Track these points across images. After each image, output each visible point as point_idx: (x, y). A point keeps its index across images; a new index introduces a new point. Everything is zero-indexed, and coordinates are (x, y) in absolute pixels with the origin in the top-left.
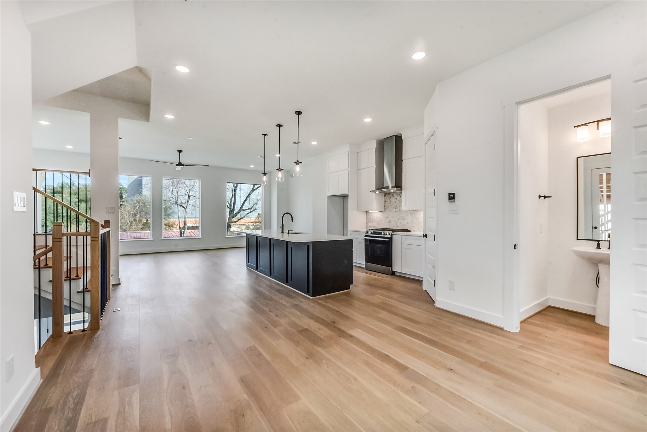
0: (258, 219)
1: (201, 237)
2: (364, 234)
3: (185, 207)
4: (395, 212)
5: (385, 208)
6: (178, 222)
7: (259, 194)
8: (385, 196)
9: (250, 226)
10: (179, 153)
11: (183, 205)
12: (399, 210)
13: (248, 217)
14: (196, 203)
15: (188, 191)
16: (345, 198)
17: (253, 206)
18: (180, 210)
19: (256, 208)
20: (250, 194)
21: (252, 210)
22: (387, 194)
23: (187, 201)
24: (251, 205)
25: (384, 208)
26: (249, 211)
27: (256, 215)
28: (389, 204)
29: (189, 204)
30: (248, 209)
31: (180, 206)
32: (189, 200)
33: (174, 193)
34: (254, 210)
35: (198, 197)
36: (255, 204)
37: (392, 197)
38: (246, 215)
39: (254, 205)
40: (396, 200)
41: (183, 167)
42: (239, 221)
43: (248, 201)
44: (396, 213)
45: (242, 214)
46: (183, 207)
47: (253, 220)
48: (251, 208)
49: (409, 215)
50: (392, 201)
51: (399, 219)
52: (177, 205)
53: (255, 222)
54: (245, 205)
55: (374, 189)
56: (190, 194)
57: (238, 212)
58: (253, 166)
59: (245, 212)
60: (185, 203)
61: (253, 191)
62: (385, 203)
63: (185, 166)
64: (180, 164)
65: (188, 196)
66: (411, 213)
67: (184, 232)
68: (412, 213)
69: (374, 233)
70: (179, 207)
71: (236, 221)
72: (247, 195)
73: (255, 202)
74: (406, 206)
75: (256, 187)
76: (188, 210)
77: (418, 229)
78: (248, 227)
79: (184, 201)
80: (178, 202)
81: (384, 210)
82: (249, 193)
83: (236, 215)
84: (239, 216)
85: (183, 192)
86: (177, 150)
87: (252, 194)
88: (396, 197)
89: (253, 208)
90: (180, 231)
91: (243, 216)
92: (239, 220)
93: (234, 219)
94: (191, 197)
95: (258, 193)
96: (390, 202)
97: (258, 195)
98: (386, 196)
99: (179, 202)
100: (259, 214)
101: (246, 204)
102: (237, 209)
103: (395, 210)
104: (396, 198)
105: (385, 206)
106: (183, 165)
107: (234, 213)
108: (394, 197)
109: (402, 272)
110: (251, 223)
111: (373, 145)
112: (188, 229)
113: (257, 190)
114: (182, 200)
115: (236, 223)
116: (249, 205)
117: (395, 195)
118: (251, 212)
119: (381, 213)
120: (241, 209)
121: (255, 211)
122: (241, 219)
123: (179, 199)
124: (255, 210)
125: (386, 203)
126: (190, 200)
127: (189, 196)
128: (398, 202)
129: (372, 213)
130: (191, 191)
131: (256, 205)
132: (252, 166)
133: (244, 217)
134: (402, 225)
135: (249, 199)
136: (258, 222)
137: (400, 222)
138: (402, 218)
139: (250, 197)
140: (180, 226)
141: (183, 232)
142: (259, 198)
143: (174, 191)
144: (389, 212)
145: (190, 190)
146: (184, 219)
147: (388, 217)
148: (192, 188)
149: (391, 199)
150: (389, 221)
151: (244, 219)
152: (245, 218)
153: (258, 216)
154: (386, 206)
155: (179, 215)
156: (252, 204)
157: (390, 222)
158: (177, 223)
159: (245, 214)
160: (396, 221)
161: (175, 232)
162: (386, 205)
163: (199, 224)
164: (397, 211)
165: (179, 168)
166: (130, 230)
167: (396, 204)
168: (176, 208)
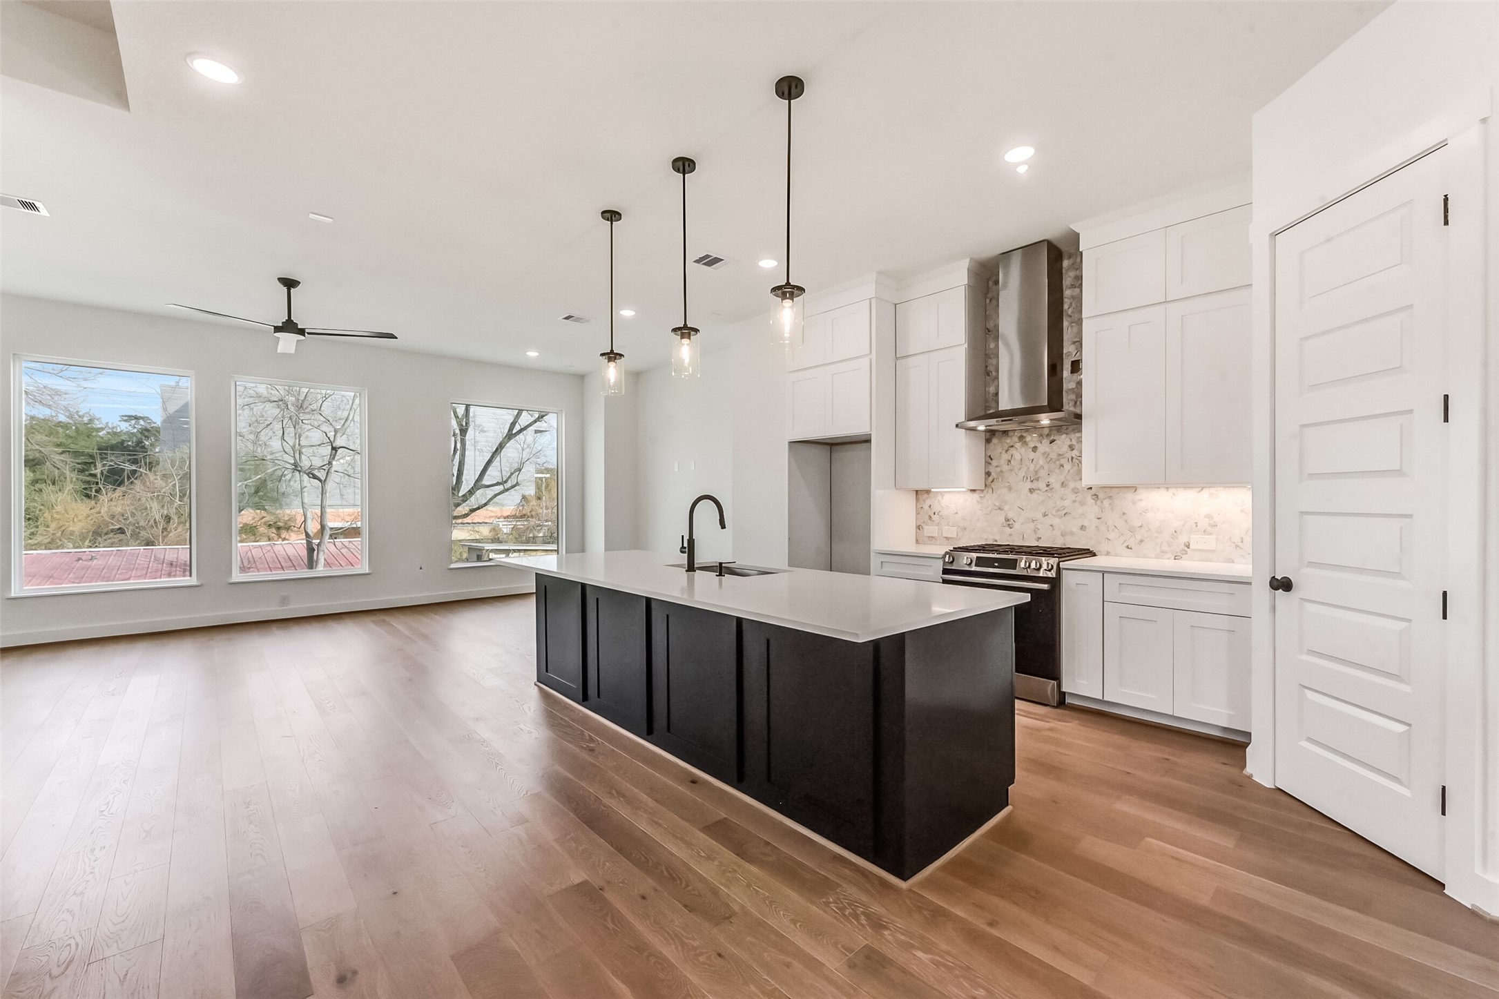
0: (521, 508)
1: (367, 572)
2: (939, 566)
3: (323, 479)
5: (990, 479)
6: (303, 519)
7: (525, 446)
8: (988, 441)
9: (501, 526)
10: (285, 289)
11: (316, 472)
12: (1048, 486)
13: (497, 503)
14: (353, 468)
15: (331, 435)
16: (834, 448)
17: (509, 477)
18: (308, 485)
19: (517, 483)
20: (501, 447)
21: (506, 485)
22: (997, 434)
23: (327, 462)
24: (504, 473)
25: (986, 479)
26: (500, 488)
27: (518, 499)
28: (1005, 468)
29: (333, 469)
30: (498, 484)
31: (308, 474)
32: (334, 458)
33: (290, 439)
34: (513, 487)
35: (359, 452)
36: (515, 472)
37: (1018, 445)
38: (491, 499)
39: (512, 474)
40: (1032, 455)
41: (302, 337)
42: (472, 514)
43: (496, 463)
44: (1035, 495)
45: (481, 496)
46: (315, 477)
47: (509, 509)
48: (506, 482)
49: (1090, 501)
50: (1017, 456)
51: (1045, 515)
52: (299, 471)
53: (515, 517)
54: (487, 473)
55: (963, 419)
56: (338, 443)
57: (471, 492)
58: (537, 354)
59: (489, 493)
60: (320, 468)
61: (510, 439)
62: (988, 463)
63: (309, 333)
64: (289, 326)
65: (330, 447)
67: (319, 545)
68: (1101, 495)
69: (980, 562)
70: (305, 477)
71: (466, 515)
72: (494, 449)
73: (516, 466)
74: (1096, 471)
75: (518, 429)
76: (330, 486)
77: (1128, 547)
78: (496, 529)
79: (317, 462)
80: (302, 465)
81: (986, 485)
82: (499, 442)
83: (465, 498)
84: (473, 501)
85: (316, 436)
86: (280, 279)
87: (507, 445)
88: (1032, 445)
89: (509, 481)
90: (309, 544)
91: (484, 502)
92: (473, 511)
93: (459, 508)
94: (340, 451)
95: (522, 444)
96: (1009, 461)
97: (523, 450)
98: (995, 441)
99: (305, 463)
100: (524, 497)
101: (490, 471)
102: (468, 485)
103: (1029, 485)
104: (1035, 449)
105: (988, 474)
106: (302, 332)
107: (460, 495)
108: (1025, 443)
109: (1105, 699)
110: (505, 518)
111: (959, 278)
112: (331, 536)
113: (521, 436)
114: (315, 457)
115: (466, 520)
116: (499, 474)
117: (1028, 438)
118: (507, 490)
119: (976, 496)
120: (478, 484)
121: (516, 488)
122: (478, 508)
123: (303, 457)
124: (515, 486)
125: (994, 463)
126: (337, 458)
127: (334, 449)
128: (1041, 462)
129: (939, 497)
130: (339, 435)
131: (517, 473)
132: (532, 354)
133: (486, 504)
134: (1057, 533)
135: (498, 458)
136: (522, 517)
138: (1058, 510)
139: (502, 454)
140: (309, 531)
141: (316, 547)
142: (524, 456)
143: (289, 434)
144: (1005, 491)
145: (336, 431)
146: (319, 512)
147: (1000, 509)
148: (344, 425)
149: (1012, 451)
151: (487, 510)
152: (488, 507)
153: (521, 501)
154: (993, 474)
155: (306, 501)
156: (507, 472)
157: (1009, 523)
158: (300, 519)
159: (490, 497)
160: (1033, 521)
161: (295, 544)
162: (991, 469)
163: (362, 521)
165: (288, 341)
166: (163, 541)
168: (296, 481)
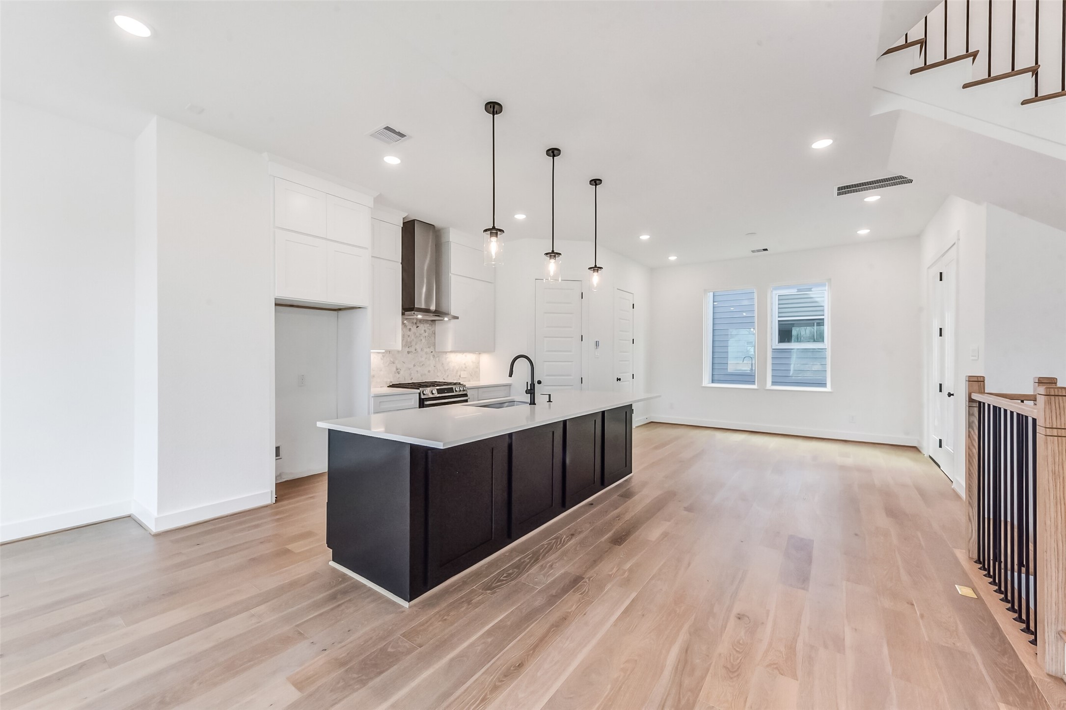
4: (408, 352)
66: (434, 355)
137: (417, 371)
150: (397, 369)
164: (412, 352)
167: (409, 339)
